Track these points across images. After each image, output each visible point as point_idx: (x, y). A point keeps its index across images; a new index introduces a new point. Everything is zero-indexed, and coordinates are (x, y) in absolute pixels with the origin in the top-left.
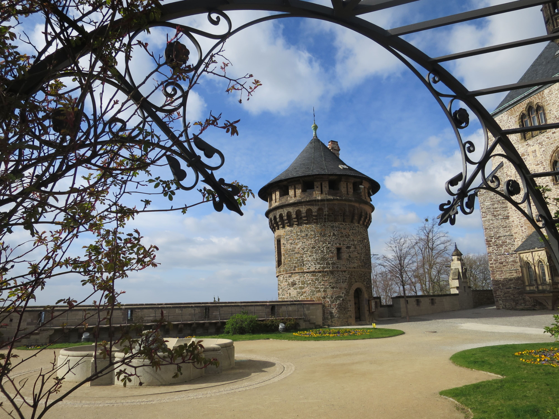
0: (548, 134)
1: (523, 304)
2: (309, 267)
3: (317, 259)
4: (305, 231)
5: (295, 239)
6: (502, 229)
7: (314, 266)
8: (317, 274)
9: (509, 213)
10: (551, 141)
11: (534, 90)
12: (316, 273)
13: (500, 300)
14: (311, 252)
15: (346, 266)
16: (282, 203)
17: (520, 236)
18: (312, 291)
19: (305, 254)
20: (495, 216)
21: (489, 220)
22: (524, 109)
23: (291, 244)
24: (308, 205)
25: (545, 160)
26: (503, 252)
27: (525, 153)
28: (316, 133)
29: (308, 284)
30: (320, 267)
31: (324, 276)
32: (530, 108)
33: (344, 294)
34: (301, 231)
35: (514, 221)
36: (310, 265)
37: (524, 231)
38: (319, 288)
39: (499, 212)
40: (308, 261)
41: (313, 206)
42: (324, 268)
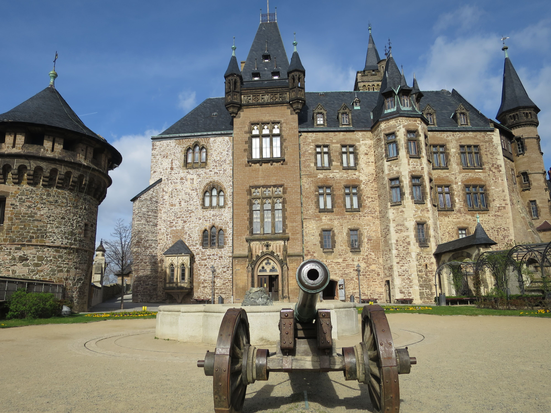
0: (206, 170)
1: (155, 299)
2: (55, 240)
3: (65, 232)
4: (54, 196)
5: (38, 202)
6: (150, 234)
7: (61, 240)
8: (61, 251)
9: (158, 222)
10: (207, 176)
11: (203, 134)
12: (61, 249)
13: (139, 294)
14: (60, 223)
15: (89, 246)
16: (29, 152)
17: (164, 242)
18: (53, 270)
19: (50, 223)
20: (148, 222)
21: (143, 224)
22: (191, 145)
23: (29, 207)
24: (69, 167)
25: (199, 188)
26: (148, 254)
27: (184, 178)
28: (54, 82)
29: (47, 261)
30: (68, 242)
31: (69, 254)
32: (196, 145)
33: (84, 277)
34: (49, 195)
35: (161, 229)
36: (55, 238)
37: (168, 239)
38: (61, 267)
39: (151, 219)
40: (54, 233)
41: (75, 169)
42: (71, 244)
